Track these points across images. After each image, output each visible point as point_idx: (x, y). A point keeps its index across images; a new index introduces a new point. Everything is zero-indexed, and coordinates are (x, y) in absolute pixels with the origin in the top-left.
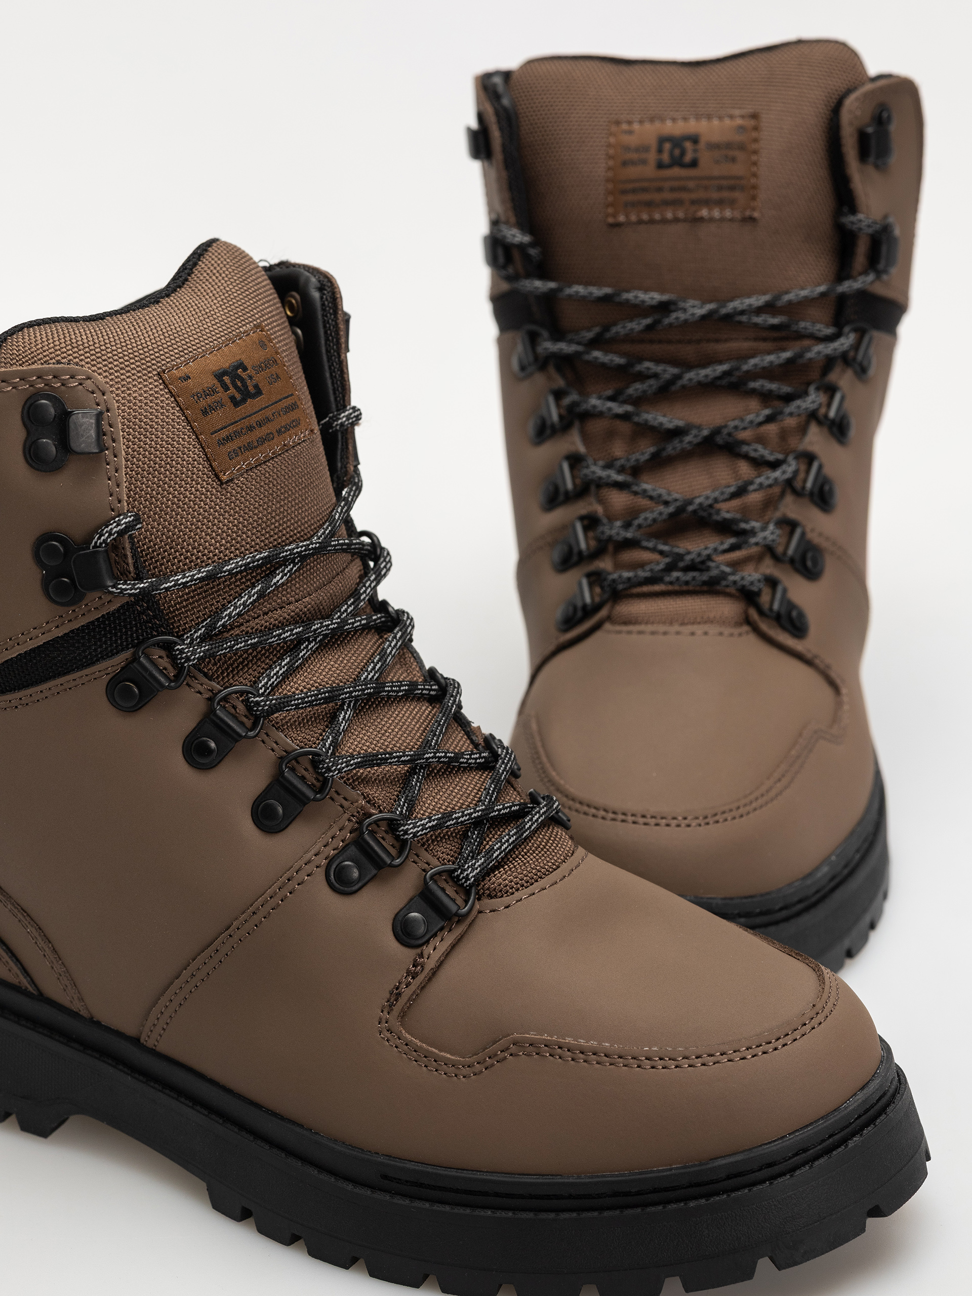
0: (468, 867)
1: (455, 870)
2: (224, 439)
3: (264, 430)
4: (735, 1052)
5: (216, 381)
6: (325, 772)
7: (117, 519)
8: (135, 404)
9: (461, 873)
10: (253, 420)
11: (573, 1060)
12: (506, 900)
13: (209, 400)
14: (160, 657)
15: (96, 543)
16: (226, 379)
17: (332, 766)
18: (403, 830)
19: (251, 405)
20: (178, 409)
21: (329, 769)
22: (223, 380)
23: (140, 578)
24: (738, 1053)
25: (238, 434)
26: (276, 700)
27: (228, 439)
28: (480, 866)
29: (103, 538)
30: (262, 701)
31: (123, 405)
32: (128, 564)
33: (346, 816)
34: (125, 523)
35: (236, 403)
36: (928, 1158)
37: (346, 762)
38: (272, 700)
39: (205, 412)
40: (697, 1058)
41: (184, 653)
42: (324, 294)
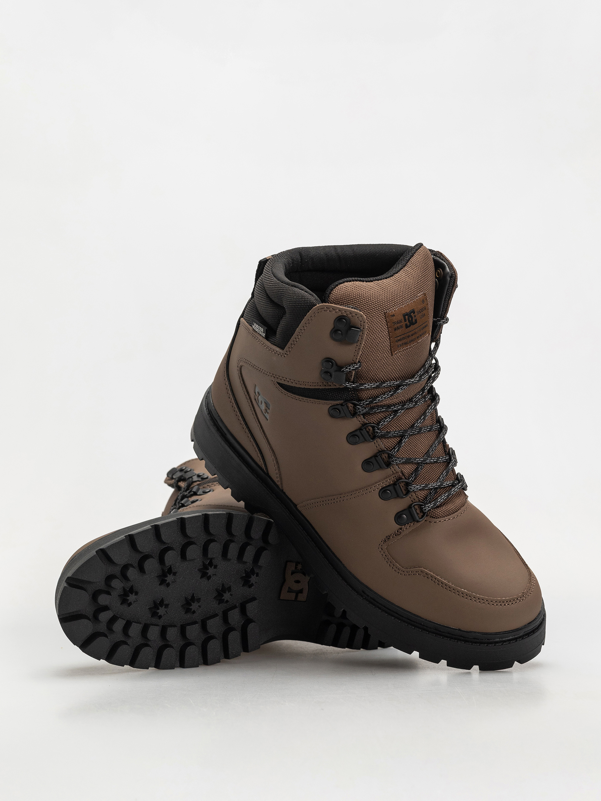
0: (427, 506)
1: (422, 505)
2: (398, 340)
3: (413, 337)
4: (491, 601)
5: (403, 318)
6: (391, 462)
7: (354, 365)
8: (373, 323)
9: (424, 507)
10: (410, 334)
11: (438, 584)
12: (435, 520)
13: (398, 325)
14: (351, 406)
15: (344, 370)
16: (407, 317)
17: (395, 461)
18: (410, 488)
19: (412, 327)
20: (387, 327)
21: (393, 461)
22: (405, 318)
23: (353, 383)
24: (492, 602)
25: (404, 338)
26: (384, 433)
27: (400, 340)
28: (431, 507)
29: (347, 370)
30: (379, 432)
31: (369, 322)
32: (351, 378)
33: (393, 476)
34: (356, 367)
35: (407, 327)
36: (543, 645)
37: (399, 461)
38: (383, 433)
39: (395, 330)
40: (478, 599)
41: (359, 410)
42: (451, 279)
